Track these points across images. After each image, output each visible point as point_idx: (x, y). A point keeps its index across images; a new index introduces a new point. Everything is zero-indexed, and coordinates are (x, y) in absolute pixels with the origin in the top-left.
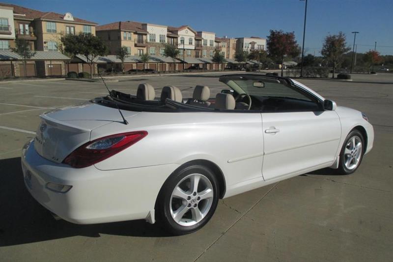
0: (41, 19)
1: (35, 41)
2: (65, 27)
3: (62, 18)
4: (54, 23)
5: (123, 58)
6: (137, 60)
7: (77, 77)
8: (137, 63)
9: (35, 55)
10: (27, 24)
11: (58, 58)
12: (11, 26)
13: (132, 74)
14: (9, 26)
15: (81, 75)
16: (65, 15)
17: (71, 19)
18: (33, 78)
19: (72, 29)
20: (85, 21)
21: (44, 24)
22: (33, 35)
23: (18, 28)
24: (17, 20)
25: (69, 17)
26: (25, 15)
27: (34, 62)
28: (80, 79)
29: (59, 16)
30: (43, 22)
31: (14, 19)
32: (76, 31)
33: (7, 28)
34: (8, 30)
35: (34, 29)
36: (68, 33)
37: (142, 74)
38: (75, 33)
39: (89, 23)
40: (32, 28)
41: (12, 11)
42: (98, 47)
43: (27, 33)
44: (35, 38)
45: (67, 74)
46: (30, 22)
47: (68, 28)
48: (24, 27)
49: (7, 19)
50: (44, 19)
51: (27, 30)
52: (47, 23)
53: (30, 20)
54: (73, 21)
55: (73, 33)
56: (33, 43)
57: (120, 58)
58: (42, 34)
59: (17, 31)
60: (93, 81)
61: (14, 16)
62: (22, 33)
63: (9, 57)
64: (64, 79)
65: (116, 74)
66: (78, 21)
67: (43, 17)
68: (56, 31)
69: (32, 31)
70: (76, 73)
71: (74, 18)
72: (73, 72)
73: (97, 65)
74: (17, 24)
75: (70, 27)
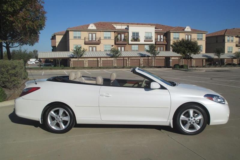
1: (166, 45)
2: (185, 35)
3: (184, 30)
4: (178, 34)
5: (219, 55)
6: (232, 56)
7: (180, 68)
8: (232, 59)
9: (159, 54)
10: (162, 35)
11: (174, 56)
12: (153, 37)
13: (222, 67)
14: (152, 37)
15: (182, 67)
16: (186, 28)
17: (190, 30)
18: (153, 68)
19: (190, 36)
20: (199, 30)
21: (171, 34)
22: (165, 42)
23: (157, 37)
24: (157, 33)
25: (188, 29)
26: (162, 30)
27: (164, 58)
28: (181, 69)
29: (182, 29)
30: (171, 33)
31: (155, 33)
32: (192, 37)
33: (151, 38)
34: (151, 39)
35: (166, 38)
36: (187, 39)
37: (231, 67)
38: (191, 40)
39: (201, 31)
40: (165, 37)
41: (154, 28)
42: (192, 49)
43: (162, 40)
44: (166, 43)
45: (173, 66)
46: (164, 34)
47: (187, 36)
48: (160, 37)
49: (151, 33)
50: (172, 32)
51: (162, 39)
52: (174, 33)
53: (164, 32)
54: (190, 32)
56: (165, 46)
57: (217, 55)
58: (170, 40)
59: (156, 39)
60: (187, 71)
61: (155, 31)
62: (159, 40)
63: (146, 55)
64: (172, 69)
65: (210, 66)
66: (194, 31)
67: (171, 30)
68: (179, 38)
69: (165, 39)
70: (179, 65)
71: (191, 29)
72: (177, 65)
73: (205, 60)
74: (157, 35)
75: (188, 35)
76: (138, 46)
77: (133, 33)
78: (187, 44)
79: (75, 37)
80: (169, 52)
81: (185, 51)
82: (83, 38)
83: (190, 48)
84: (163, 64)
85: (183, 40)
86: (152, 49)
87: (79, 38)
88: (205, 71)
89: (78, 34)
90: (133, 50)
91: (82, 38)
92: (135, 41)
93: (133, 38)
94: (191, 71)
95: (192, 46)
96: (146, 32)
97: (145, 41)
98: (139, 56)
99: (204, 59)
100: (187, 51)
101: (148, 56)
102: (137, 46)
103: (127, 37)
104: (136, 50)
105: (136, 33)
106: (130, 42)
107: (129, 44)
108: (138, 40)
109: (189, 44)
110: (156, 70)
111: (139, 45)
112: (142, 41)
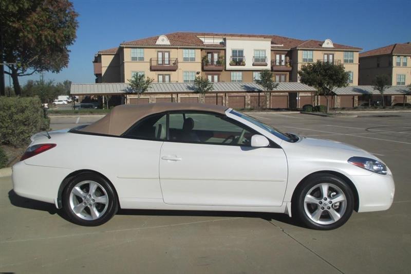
0: (297, 48)
1: (291, 72)
2: (323, 55)
3: (321, 45)
4: (311, 52)
5: (382, 88)
6: (405, 91)
7: (313, 111)
8: (404, 95)
9: (278, 86)
10: (283, 54)
11: (303, 90)
12: (268, 57)
13: (387, 109)
14: (266, 57)
15: (317, 109)
16: (324, 42)
17: (332, 46)
19: (331, 56)
20: (347, 46)
21: (300, 53)
22: (289, 66)
23: (274, 59)
24: (275, 51)
25: (328, 43)
26: (283, 45)
27: (287, 94)
28: (318, 113)
29: (318, 44)
30: (299, 51)
31: (272, 50)
32: (335, 59)
33: (264, 60)
35: (290, 59)
36: (326, 61)
37: (403, 109)
38: (333, 62)
39: (350, 48)
40: (288, 58)
41: (270, 42)
42: (335, 77)
43: (283, 64)
44: (290, 69)
45: (302, 107)
46: (286, 52)
47: (326, 56)
48: (280, 57)
49: (265, 51)
50: (300, 48)
51: (282, 61)
52: (304, 52)
53: (287, 49)
54: (332, 48)
55: (331, 61)
56: (288, 73)
57: (378, 89)
58: (298, 64)
59: (273, 62)
60: (326, 116)
61: (272, 47)
62: (278, 64)
63: (255, 89)
64: (299, 112)
65: (365, 108)
66: (338, 47)
67: (299, 46)
68: (312, 59)
69: (288, 61)
70: (312, 106)
71: (334, 44)
72: (309, 105)
73: (357, 97)
74: (274, 55)
75: (328, 55)
76: (243, 74)
77: (234, 52)
78: (325, 70)
79: (134, 59)
80: (295, 83)
81: (323, 81)
82: (147, 59)
83: (331, 77)
84: (285, 105)
85: (319, 62)
86: (266, 78)
87: (142, 59)
88: (356, 116)
89: (138, 53)
90: (233, 81)
91: (145, 61)
92: (236, 65)
93: (234, 60)
94: (333, 117)
95: (335, 73)
96: (255, 50)
97: (253, 65)
98: (244, 90)
99: (356, 95)
100: (326, 82)
101: (260, 91)
102: (241, 73)
103: (224, 58)
104: (239, 81)
105: (239, 51)
106: (228, 67)
107: (226, 70)
108: (242, 63)
109: (328, 69)
110: (272, 114)
111: (244, 72)
112: (249, 65)
